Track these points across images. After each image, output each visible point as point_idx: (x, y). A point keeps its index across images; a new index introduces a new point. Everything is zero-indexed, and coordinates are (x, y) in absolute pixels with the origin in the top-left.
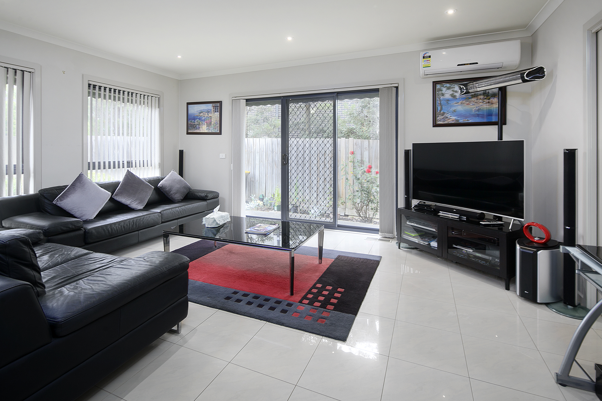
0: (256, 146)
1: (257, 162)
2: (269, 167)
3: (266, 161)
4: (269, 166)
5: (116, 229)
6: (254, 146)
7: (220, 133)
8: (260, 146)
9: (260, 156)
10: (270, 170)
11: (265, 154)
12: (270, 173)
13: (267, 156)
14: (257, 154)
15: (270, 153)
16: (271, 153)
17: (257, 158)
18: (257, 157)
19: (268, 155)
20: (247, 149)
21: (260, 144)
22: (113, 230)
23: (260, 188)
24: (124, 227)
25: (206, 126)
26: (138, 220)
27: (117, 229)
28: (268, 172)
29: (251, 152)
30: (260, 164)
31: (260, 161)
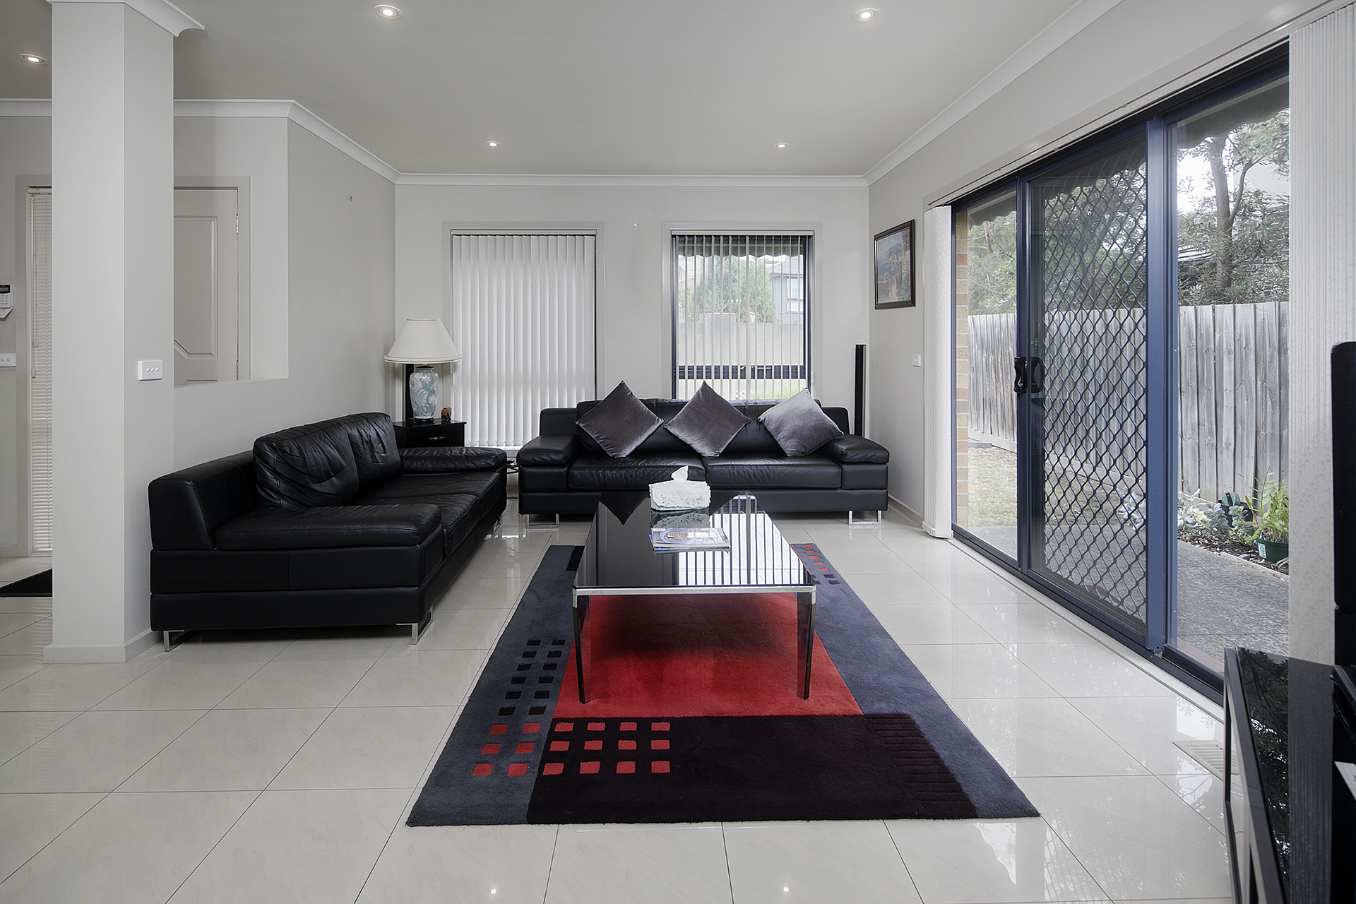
0: (1221, 330)
1: (1227, 384)
2: (1269, 403)
3: (1259, 383)
4: (1268, 399)
5: (611, 478)
6: (1217, 330)
7: (912, 303)
8: (1237, 330)
9: (1238, 366)
10: (1273, 414)
11: (1252, 356)
12: (1273, 424)
13: (1261, 366)
14: (1225, 358)
15: (1272, 354)
16: (1276, 354)
17: (1228, 368)
18: (1226, 368)
19: (1265, 361)
20: (1194, 342)
21: (1237, 322)
22: (606, 478)
23: (1238, 471)
24: (625, 476)
25: (895, 286)
26: (653, 472)
27: (613, 478)
28: (1265, 419)
29: (1208, 349)
30: (1238, 392)
31: (1238, 379)
